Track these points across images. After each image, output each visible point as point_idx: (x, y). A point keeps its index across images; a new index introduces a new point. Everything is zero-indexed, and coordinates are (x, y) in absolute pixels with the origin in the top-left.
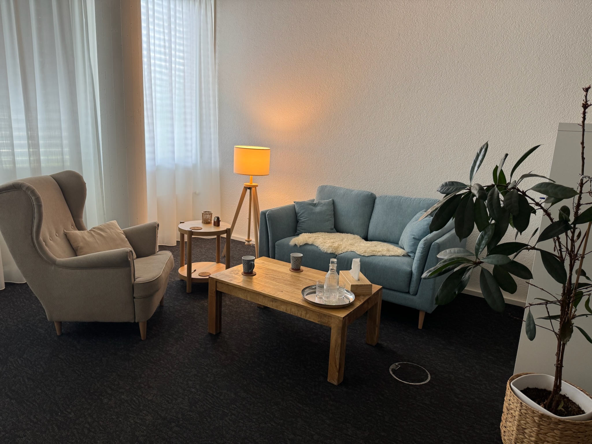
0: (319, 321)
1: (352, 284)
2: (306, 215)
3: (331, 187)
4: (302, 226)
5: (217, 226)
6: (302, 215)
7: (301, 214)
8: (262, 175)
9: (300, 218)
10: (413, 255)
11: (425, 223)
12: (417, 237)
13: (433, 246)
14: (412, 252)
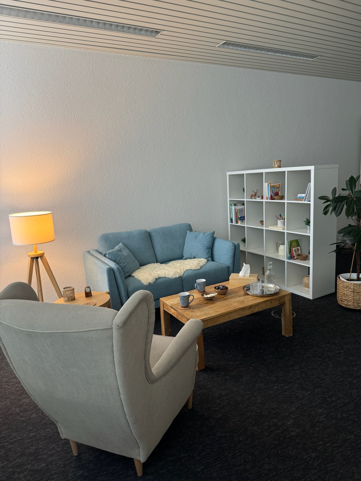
6: (120, 262)
10: (210, 259)
11: (210, 236)
12: (208, 247)
13: (237, 245)
14: (209, 257)
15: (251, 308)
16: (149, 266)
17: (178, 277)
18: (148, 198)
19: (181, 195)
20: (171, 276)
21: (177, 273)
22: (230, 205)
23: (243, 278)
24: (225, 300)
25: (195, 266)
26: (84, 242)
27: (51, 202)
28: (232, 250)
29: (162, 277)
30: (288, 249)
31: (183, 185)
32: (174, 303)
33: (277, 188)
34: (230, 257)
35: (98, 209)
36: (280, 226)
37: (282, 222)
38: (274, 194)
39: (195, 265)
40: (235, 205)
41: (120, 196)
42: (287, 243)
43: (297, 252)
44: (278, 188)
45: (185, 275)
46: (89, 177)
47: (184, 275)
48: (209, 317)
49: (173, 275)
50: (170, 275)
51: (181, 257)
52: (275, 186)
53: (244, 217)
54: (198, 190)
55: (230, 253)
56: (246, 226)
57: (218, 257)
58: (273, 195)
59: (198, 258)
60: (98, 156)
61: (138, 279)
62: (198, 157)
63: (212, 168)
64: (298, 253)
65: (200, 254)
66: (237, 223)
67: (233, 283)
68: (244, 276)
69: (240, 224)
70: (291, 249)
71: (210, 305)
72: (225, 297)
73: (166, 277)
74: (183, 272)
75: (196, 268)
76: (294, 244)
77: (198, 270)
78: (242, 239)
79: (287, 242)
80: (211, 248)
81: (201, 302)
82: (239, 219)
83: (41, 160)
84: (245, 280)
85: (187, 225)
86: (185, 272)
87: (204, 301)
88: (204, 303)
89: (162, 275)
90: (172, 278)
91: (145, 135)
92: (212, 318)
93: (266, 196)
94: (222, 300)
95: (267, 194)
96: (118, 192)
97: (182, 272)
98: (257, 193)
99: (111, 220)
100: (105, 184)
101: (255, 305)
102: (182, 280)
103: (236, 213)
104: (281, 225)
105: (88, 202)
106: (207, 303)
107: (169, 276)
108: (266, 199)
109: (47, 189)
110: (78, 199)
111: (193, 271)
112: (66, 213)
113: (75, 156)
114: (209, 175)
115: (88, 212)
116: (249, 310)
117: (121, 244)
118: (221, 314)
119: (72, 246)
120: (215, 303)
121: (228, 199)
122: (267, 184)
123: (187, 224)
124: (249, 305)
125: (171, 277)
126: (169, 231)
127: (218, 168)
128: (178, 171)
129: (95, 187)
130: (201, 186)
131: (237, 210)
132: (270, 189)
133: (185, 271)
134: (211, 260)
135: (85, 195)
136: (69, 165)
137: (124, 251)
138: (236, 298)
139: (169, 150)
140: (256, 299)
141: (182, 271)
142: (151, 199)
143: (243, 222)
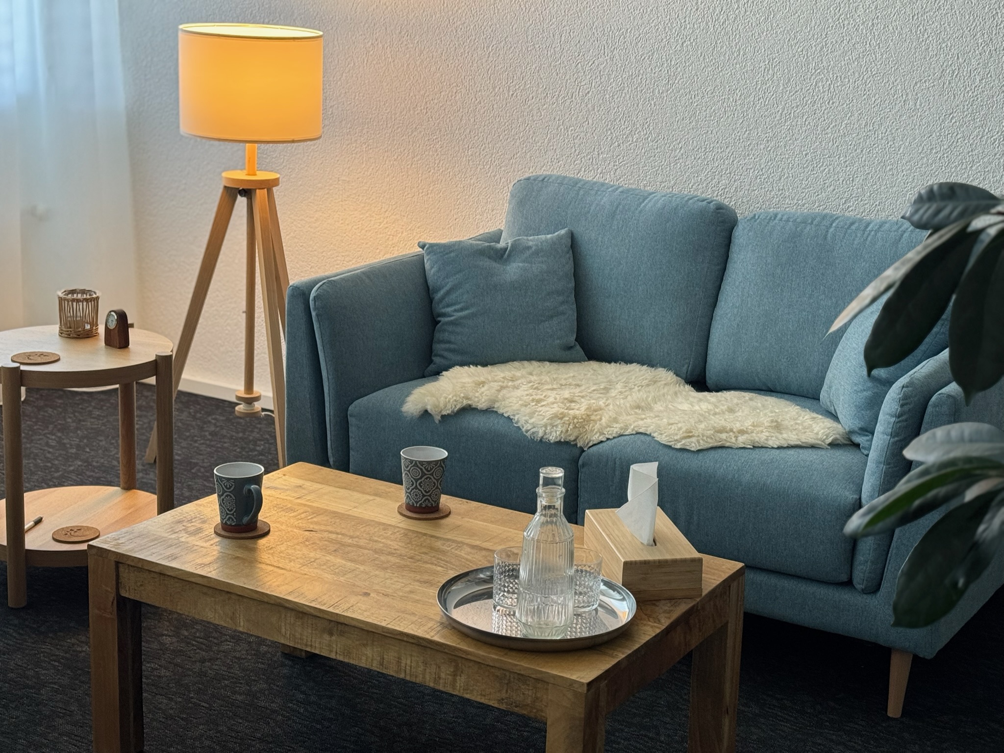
0: (501, 701)
1: (628, 560)
2: (465, 297)
3: (562, 181)
4: (453, 338)
5: (120, 348)
6: (453, 296)
7: (448, 293)
8: (293, 141)
9: (444, 308)
10: (867, 441)
14: (864, 431)
20: (534, 424)
29: (501, 411)
49: (544, 421)
50: (532, 420)
73: (511, 420)
86: (619, 436)
90: (529, 435)
97: (608, 429)
102: (577, 463)
107: (526, 422)
137: (525, 261)
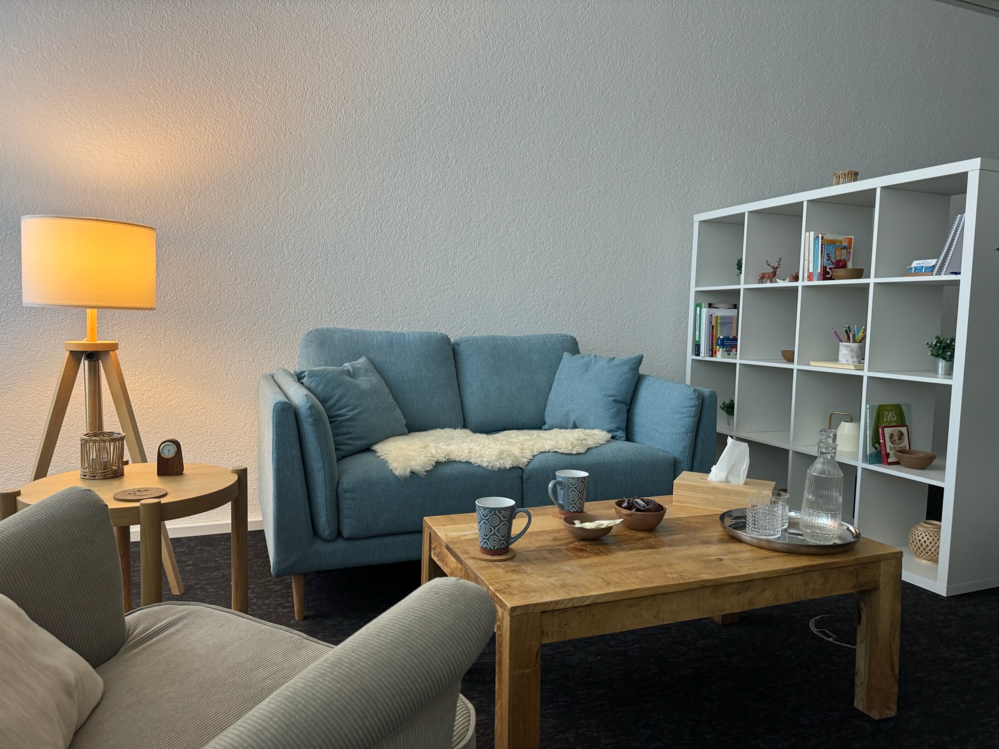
0: (854, 587)
10: (620, 433)
11: (626, 368)
12: (619, 398)
13: (710, 397)
14: (618, 429)
15: (747, 589)
16: (438, 432)
17: (508, 466)
18: (466, 257)
19: (559, 260)
20: (488, 461)
21: (509, 456)
22: (697, 305)
23: (721, 485)
24: (650, 548)
25: (569, 444)
26: (268, 352)
27: (190, 224)
28: (692, 411)
29: (457, 460)
30: (868, 429)
31: (567, 233)
32: (465, 535)
33: (841, 247)
34: (684, 429)
35: (320, 265)
36: (844, 362)
37: (852, 350)
38: (833, 264)
39: (569, 441)
40: (710, 306)
41: (388, 240)
42: (868, 410)
43: (897, 440)
44: (845, 248)
45: (535, 463)
46: (304, 172)
47: (531, 466)
48: (573, 599)
49: (494, 458)
50: (485, 459)
51: (538, 425)
52: (838, 243)
53: (735, 339)
54: (610, 256)
55: (685, 417)
56: (738, 361)
57: (645, 430)
58: (830, 268)
59: (585, 428)
60: (336, 120)
61: (382, 457)
62: (616, 166)
63: (653, 199)
64: (902, 445)
65: (592, 417)
66: (712, 356)
67: (685, 502)
68: (727, 481)
69: (722, 357)
70: (880, 430)
71: (589, 557)
72: (651, 539)
73: (470, 463)
74: (529, 455)
75: (571, 448)
76: (890, 416)
77: (578, 457)
78: (724, 402)
79: (868, 406)
80: (628, 403)
81: (559, 543)
82: (718, 345)
83: (174, 106)
84: (727, 492)
85: (565, 338)
86: (534, 456)
87: (571, 543)
88: (567, 549)
89: (460, 454)
90: (490, 468)
91: (475, 85)
92: (585, 603)
93: (806, 269)
94: (639, 546)
95: (811, 265)
96: (382, 227)
97: (525, 454)
98: (777, 270)
99: (355, 300)
100: (347, 199)
101: (763, 579)
102: (522, 478)
103: (713, 326)
104: (850, 360)
105: (293, 240)
106: (581, 550)
107: (482, 461)
108: (806, 280)
109: (181, 188)
110: (267, 229)
111: (560, 456)
112: (226, 261)
113: (272, 111)
114: (643, 217)
115: (290, 268)
116: (739, 594)
117: (362, 360)
118: (624, 592)
119: (234, 357)
120: (610, 552)
121: (693, 289)
122: (812, 233)
123: (567, 336)
124: (739, 574)
125: (488, 464)
126: (510, 346)
127: (671, 203)
128: (558, 195)
129: (318, 203)
130: (617, 245)
131: (717, 317)
132: (822, 248)
133: (536, 453)
134: (625, 439)
135: (286, 219)
136: (253, 134)
137: (364, 376)
138: (690, 545)
139: (539, 133)
140: (767, 558)
141: (526, 451)
142: (473, 260)
143: (729, 354)
